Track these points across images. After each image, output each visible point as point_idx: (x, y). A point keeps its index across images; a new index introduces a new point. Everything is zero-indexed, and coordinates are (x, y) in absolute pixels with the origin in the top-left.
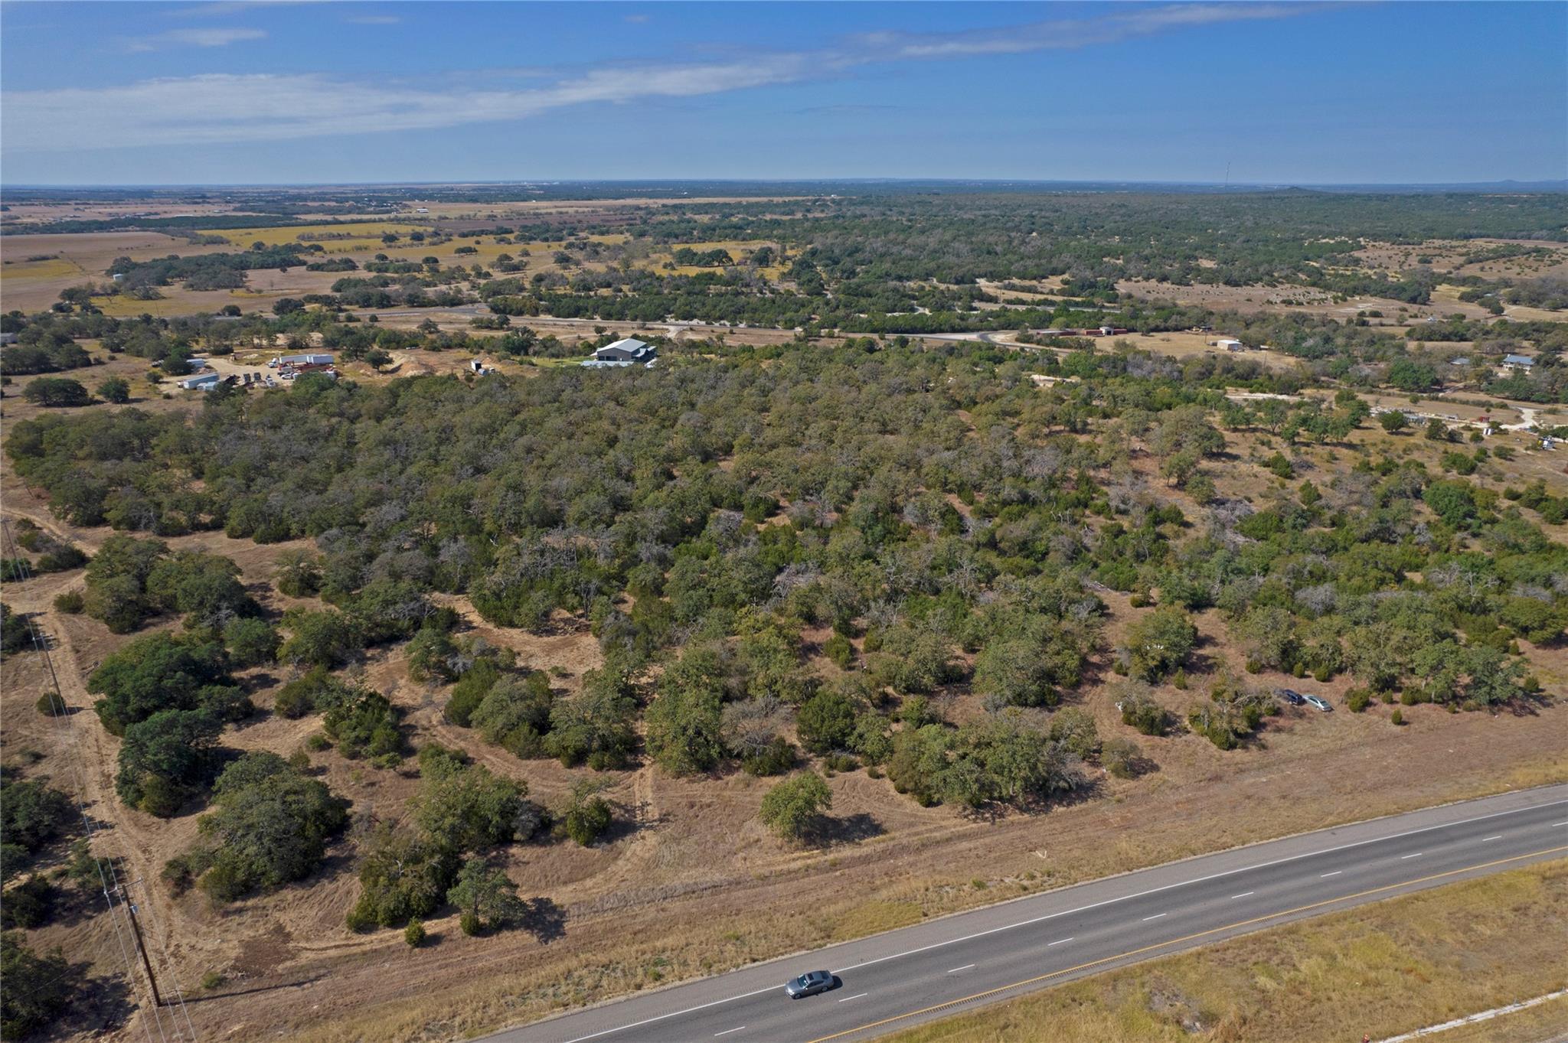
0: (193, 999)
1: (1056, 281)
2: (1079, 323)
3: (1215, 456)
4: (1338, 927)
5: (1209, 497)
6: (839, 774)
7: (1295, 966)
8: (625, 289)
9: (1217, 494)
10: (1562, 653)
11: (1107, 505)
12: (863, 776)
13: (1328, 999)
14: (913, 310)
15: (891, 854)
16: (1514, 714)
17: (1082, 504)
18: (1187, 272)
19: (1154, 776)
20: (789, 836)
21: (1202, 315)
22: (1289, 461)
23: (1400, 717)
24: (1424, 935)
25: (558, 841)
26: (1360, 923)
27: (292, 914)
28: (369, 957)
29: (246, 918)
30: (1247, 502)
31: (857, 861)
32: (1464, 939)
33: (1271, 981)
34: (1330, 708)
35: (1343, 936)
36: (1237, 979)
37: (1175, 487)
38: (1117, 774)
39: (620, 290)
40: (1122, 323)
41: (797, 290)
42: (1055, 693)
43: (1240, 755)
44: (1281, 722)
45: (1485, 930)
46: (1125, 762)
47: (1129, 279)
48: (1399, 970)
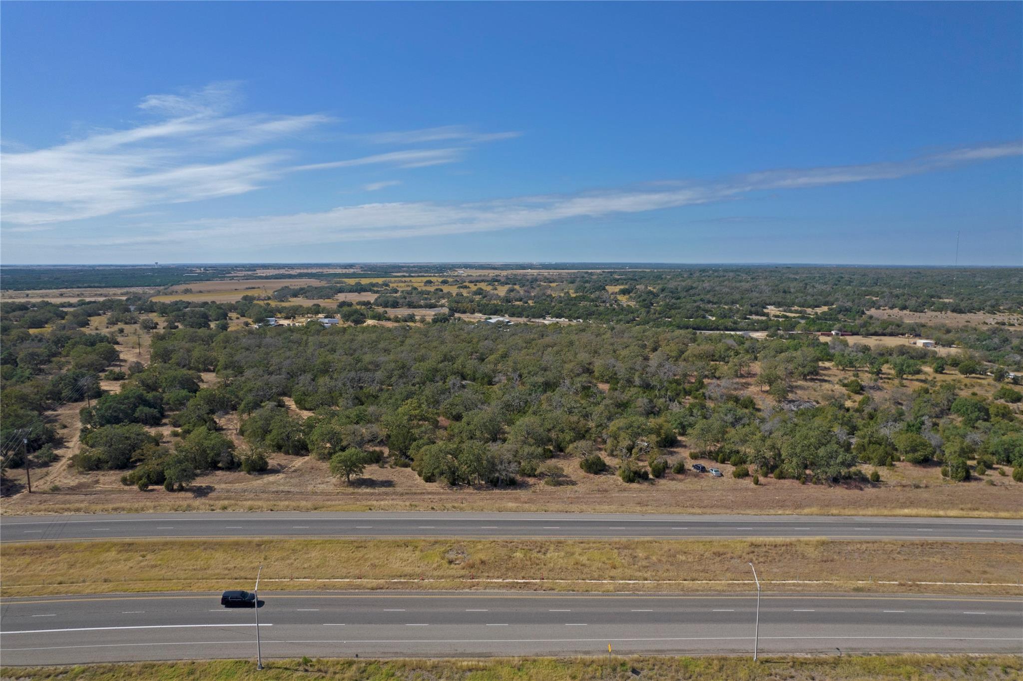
0: (44, 493)
1: (825, 309)
2: (816, 328)
3: (812, 380)
4: (591, 545)
5: (785, 398)
6: (398, 468)
7: (545, 554)
8: (530, 302)
9: (791, 396)
10: (929, 470)
11: (704, 394)
12: (409, 469)
13: (545, 565)
14: (704, 317)
15: (386, 494)
16: (847, 488)
17: (688, 393)
18: (924, 303)
19: (570, 487)
20: (344, 482)
21: (915, 326)
22: (863, 383)
23: (758, 481)
24: (640, 555)
25: (240, 471)
26: (607, 545)
27: (106, 478)
28: (120, 491)
29: (88, 476)
30: (814, 403)
31: (366, 494)
32: (664, 559)
33: (522, 556)
34: (722, 475)
35: (589, 549)
36: (503, 552)
37: (767, 392)
38: (547, 483)
39: (527, 303)
40: (849, 329)
41: (635, 305)
42: (551, 451)
43: (635, 485)
44: (680, 476)
45: (682, 558)
46: (558, 479)
47: (878, 308)
48: (604, 563)
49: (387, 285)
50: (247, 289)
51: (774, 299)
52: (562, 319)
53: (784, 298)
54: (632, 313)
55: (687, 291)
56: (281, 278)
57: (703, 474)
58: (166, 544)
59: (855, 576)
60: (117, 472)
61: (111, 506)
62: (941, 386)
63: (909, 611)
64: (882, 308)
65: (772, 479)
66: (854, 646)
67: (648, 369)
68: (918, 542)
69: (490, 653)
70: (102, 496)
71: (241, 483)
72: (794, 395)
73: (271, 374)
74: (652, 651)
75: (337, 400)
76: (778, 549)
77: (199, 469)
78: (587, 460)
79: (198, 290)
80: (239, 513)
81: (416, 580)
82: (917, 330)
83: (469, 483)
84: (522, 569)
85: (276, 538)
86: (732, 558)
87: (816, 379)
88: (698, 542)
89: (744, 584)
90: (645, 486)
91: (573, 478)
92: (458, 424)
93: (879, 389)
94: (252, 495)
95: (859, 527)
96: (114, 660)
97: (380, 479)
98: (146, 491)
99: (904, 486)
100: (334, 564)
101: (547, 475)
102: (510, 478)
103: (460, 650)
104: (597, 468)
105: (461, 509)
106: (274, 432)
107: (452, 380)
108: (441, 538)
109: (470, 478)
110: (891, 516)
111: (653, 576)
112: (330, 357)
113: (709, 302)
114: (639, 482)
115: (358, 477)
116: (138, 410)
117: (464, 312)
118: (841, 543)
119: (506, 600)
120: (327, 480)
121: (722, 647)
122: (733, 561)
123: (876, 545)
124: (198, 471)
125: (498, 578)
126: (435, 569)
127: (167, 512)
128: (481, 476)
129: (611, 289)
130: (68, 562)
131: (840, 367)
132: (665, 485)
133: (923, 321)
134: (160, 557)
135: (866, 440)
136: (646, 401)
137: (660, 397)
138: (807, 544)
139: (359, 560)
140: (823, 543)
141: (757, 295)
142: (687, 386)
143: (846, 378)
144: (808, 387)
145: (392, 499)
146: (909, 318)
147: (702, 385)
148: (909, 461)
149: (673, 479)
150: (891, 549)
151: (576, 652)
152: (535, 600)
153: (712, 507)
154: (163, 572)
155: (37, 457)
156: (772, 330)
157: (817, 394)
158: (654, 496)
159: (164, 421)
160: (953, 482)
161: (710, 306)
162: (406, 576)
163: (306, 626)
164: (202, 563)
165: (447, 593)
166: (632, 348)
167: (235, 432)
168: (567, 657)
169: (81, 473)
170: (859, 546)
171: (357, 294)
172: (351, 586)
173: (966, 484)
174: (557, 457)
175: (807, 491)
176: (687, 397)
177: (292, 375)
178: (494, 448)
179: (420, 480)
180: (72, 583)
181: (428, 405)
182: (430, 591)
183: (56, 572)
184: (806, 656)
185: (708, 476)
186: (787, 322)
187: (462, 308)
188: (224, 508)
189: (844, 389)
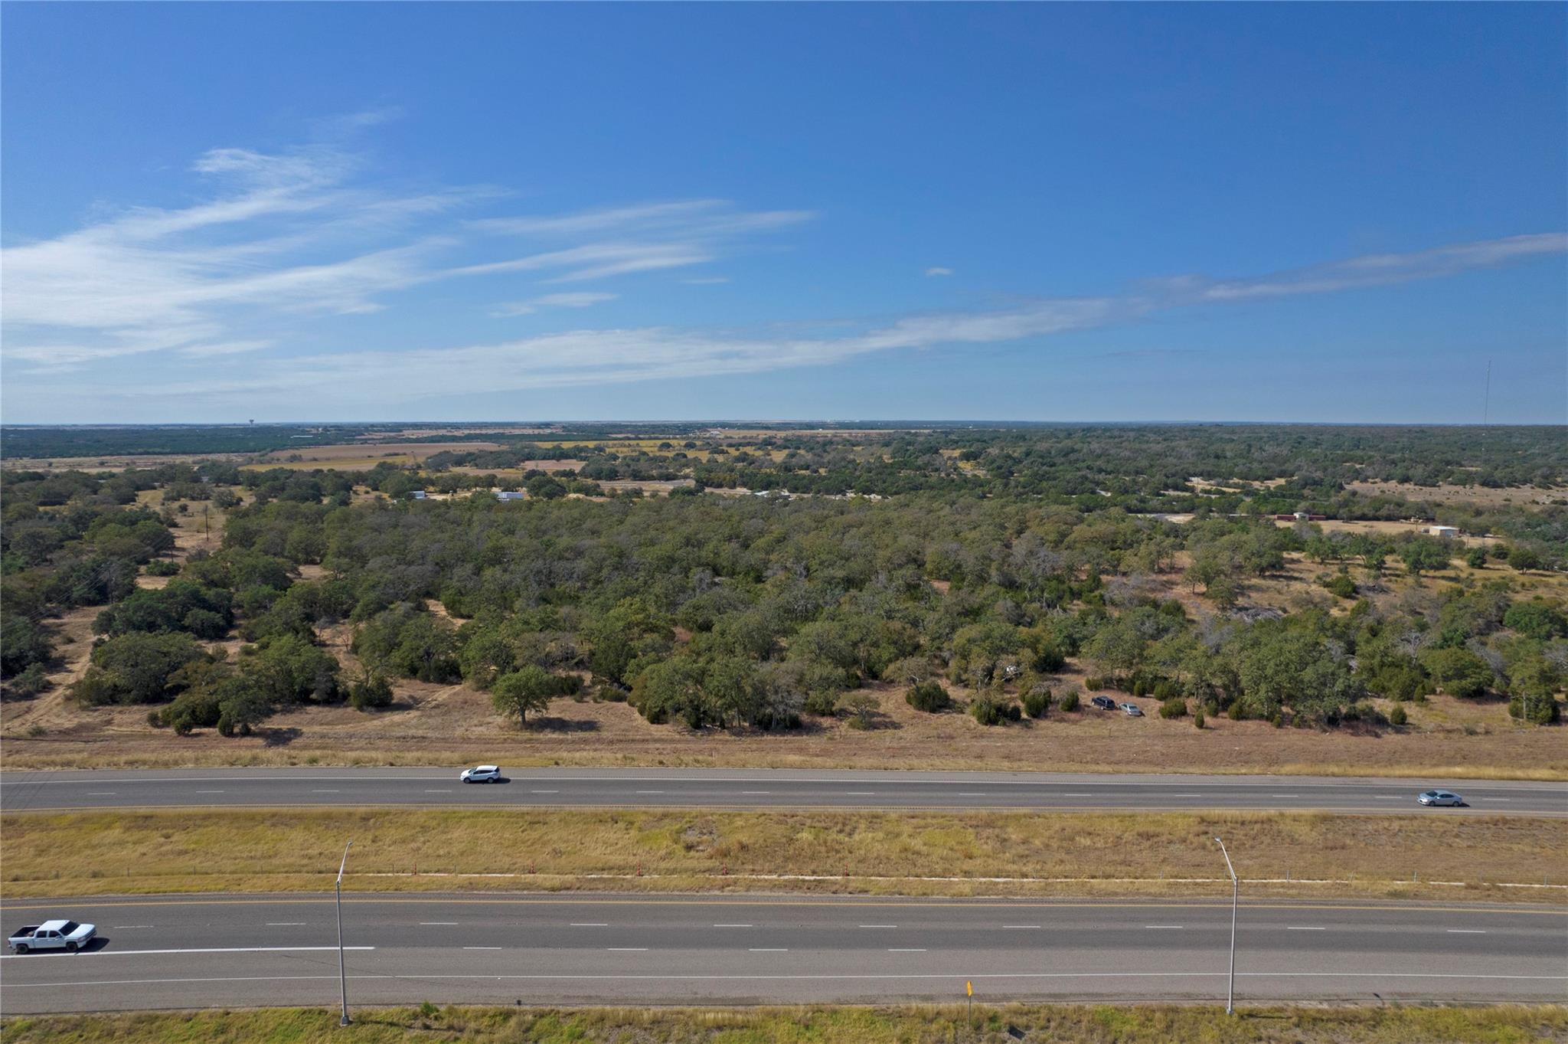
1: (1282, 481)
2: (1270, 508)
3: (1273, 577)
4: (929, 820)
5: (1233, 605)
6: (606, 703)
7: (850, 835)
8: (822, 471)
9: (1241, 601)
10: (1487, 707)
11: (1102, 596)
12: (625, 704)
13: (851, 852)
14: (1093, 492)
15: (585, 741)
16: (1352, 734)
17: (1076, 595)
18: (1436, 474)
19: (890, 732)
20: (516, 723)
21: (1426, 506)
22: (1357, 583)
23: (1202, 722)
24: (1014, 837)
25: (346, 706)
26: (956, 822)
27: (124, 716)
28: (144, 736)
29: (96, 714)
30: (1280, 612)
31: (550, 741)
32: (1054, 844)
33: (811, 838)
34: (1142, 714)
35: (925, 827)
36: (779, 831)
37: (1203, 594)
38: (852, 725)
39: (816, 471)
40: (1322, 510)
41: (985, 475)
42: (858, 678)
43: (998, 729)
44: (1073, 716)
45: (1087, 842)
46: (871, 721)
47: (1365, 480)
48: (951, 849)
49: (600, 449)
50: (387, 455)
51: (1201, 468)
52: (872, 496)
53: (1218, 466)
54: (981, 486)
55: (1065, 456)
56: (439, 441)
57: (1110, 713)
58: (207, 817)
59: (1387, 873)
60: (145, 707)
61: (124, 758)
62: (1484, 586)
63: (1493, 931)
64: (1370, 480)
65: (1225, 720)
66: (1405, 989)
67: (1011, 559)
68: (1487, 819)
69: (756, 998)
70: (114, 744)
71: (346, 724)
72: (1246, 600)
73: (410, 563)
74: (1043, 996)
75: (513, 602)
76: (1248, 828)
77: (280, 703)
78: (918, 689)
80: (337, 767)
81: (628, 877)
82: (1429, 511)
83: (723, 726)
84: (812, 858)
85: (394, 807)
86: (1170, 842)
87: (1281, 576)
88: (1111, 816)
89: (1197, 884)
90: (1015, 729)
91: (895, 718)
92: (705, 635)
93: (1383, 590)
94: (362, 743)
95: (1383, 794)
96: (86, 1009)
97: (576, 719)
98: (187, 736)
99: (1449, 731)
100: (490, 850)
101: (851, 713)
102: (790, 716)
103: (702, 993)
104: (934, 702)
105: (709, 764)
106: (406, 645)
107: (696, 574)
109: (724, 716)
110: (1434, 777)
111: (1037, 871)
112: (505, 541)
113: (1100, 471)
114: (1004, 724)
115: (539, 715)
116: (189, 614)
117: (720, 486)
118: (1355, 819)
119: (784, 908)
120: (489, 719)
121: (1168, 989)
122: (1172, 847)
123: (1416, 823)
124: (278, 707)
125: (770, 872)
126: (663, 859)
127: (216, 767)
128: (743, 714)
129: (946, 453)
130: (37, 846)
131: (1317, 559)
132: (1048, 728)
133: (1437, 499)
134: (195, 838)
135: (1376, 661)
136: (1010, 604)
137: (1032, 601)
138: (1295, 819)
139: (532, 844)
140: (1325, 819)
141: (1175, 461)
142: (1075, 585)
143: (1327, 575)
144: (1268, 588)
145: (595, 750)
146: (1413, 494)
147: (1097, 584)
148: (1452, 694)
149: (1062, 720)
150: (1442, 830)
151: (908, 996)
152: (835, 909)
153: (1128, 763)
154: (197, 861)
155: (16, 685)
156: (1201, 511)
157: (1284, 597)
158: (1031, 746)
159: (233, 633)
160: (1532, 724)
161: (1101, 477)
162: (611, 868)
163: (433, 950)
164: (266, 847)
165: (680, 898)
166: (984, 528)
167: (344, 649)
168: (893, 1006)
169: (84, 709)
170: (1386, 824)
172: (515, 885)
173: (1553, 728)
174: (869, 686)
175: (1285, 738)
176: (1075, 602)
177: (442, 566)
178: (765, 669)
179: (641, 721)
180: (37, 879)
181: (659, 608)
182: (653, 893)
183: (12, 862)
184: (1320, 1007)
185: (1118, 715)
186: (1223, 500)
187: (716, 481)
188: (313, 761)
189: (1325, 591)
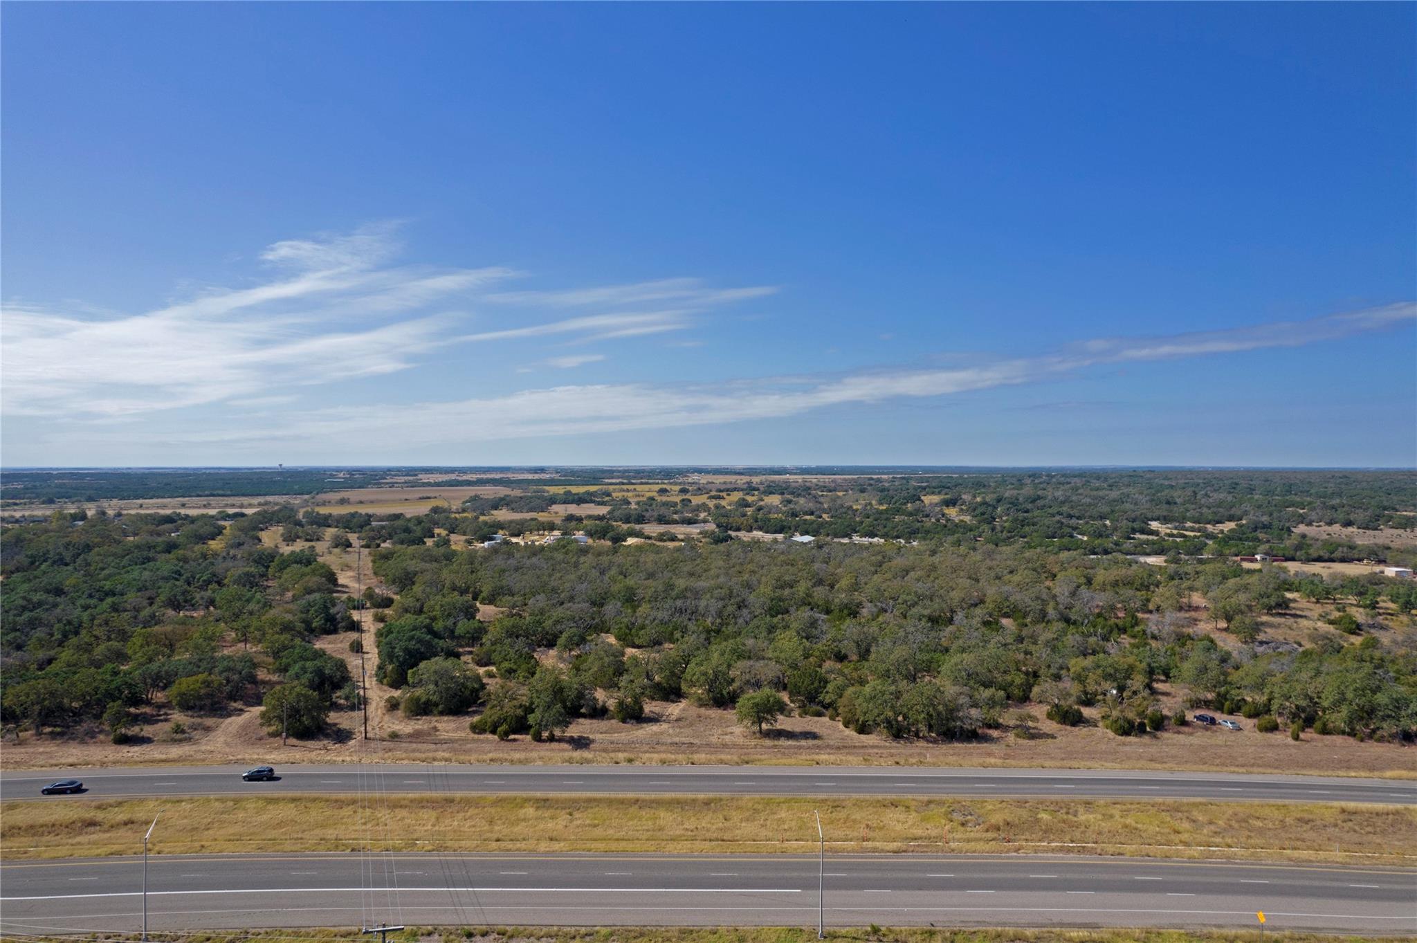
0: (383, 740)
1: (1232, 525)
2: (1233, 550)
3: (1281, 615)
4: (1129, 806)
5: (1254, 639)
6: (810, 717)
7: (1075, 816)
8: (825, 516)
9: (1260, 636)
11: (1143, 631)
12: (828, 719)
13: (1086, 828)
14: (1072, 536)
15: (818, 747)
17: (1121, 630)
18: (1377, 518)
19: (1050, 741)
20: (754, 733)
21: (1375, 549)
22: (1358, 621)
23: (1298, 736)
24: (1200, 819)
25: (610, 720)
26: (1150, 807)
27: (444, 725)
28: (478, 741)
30: (1296, 646)
32: (1235, 824)
33: (1049, 817)
34: (1241, 729)
35: (1128, 811)
36: (1023, 813)
37: (1226, 630)
38: (1017, 736)
39: (821, 517)
40: (1281, 553)
41: (970, 521)
43: (1132, 739)
44: (1186, 730)
45: (1259, 824)
46: (1030, 733)
47: (1310, 524)
48: (1159, 827)
49: (609, 495)
50: (420, 498)
51: (1157, 513)
52: (876, 539)
53: (1171, 511)
54: (971, 530)
55: (1031, 502)
56: (457, 486)
57: (1214, 728)
58: (589, 800)
61: (483, 757)
64: (1315, 524)
65: (1314, 734)
69: (1096, 924)
70: (459, 746)
72: (1264, 635)
75: (671, 635)
76: (1383, 818)
78: (1051, 711)
79: (358, 500)
81: (938, 844)
82: (1380, 553)
83: (917, 737)
84: (1062, 831)
86: (1325, 826)
87: (1286, 614)
88: (1267, 806)
89: (1369, 857)
90: (1147, 740)
91: (1047, 731)
93: (1382, 628)
96: (637, 924)
97: (797, 730)
98: (509, 741)
101: (1011, 727)
102: (973, 729)
103: (1056, 920)
104: (1072, 718)
105: (932, 765)
108: (936, 797)
109: (915, 730)
111: (1237, 844)
113: (1070, 516)
114: (1137, 736)
115: (771, 727)
117: (738, 529)
120: (730, 730)
122: (1329, 830)
125: (1040, 841)
126: (951, 832)
127: (560, 765)
129: (928, 499)
130: (483, 818)
131: (1314, 600)
132: (1171, 739)
133: (1380, 541)
134: (591, 816)
137: (1091, 635)
139: (846, 822)
141: (1132, 507)
142: (1117, 622)
143: (1327, 613)
144: (1279, 624)
145: (831, 754)
146: (1364, 539)
147: (1136, 621)
149: (1179, 733)
151: (1204, 924)
152: (1109, 866)
154: (610, 832)
156: (1172, 553)
157: (1295, 633)
158: (1167, 752)
161: (1073, 522)
162: (920, 838)
164: (649, 823)
165: (993, 857)
168: (1197, 931)
169: (408, 718)
171: (575, 505)
172: (864, 849)
175: (1373, 750)
176: (1122, 636)
179: (850, 732)
180: (512, 840)
182: (968, 854)
185: (1223, 729)
186: (1188, 543)
187: (734, 525)
188: (630, 761)
189: (1331, 628)
